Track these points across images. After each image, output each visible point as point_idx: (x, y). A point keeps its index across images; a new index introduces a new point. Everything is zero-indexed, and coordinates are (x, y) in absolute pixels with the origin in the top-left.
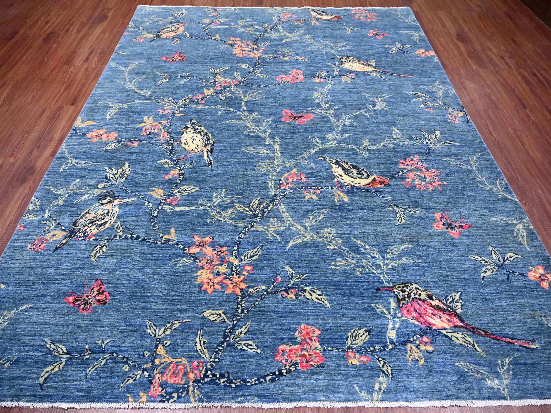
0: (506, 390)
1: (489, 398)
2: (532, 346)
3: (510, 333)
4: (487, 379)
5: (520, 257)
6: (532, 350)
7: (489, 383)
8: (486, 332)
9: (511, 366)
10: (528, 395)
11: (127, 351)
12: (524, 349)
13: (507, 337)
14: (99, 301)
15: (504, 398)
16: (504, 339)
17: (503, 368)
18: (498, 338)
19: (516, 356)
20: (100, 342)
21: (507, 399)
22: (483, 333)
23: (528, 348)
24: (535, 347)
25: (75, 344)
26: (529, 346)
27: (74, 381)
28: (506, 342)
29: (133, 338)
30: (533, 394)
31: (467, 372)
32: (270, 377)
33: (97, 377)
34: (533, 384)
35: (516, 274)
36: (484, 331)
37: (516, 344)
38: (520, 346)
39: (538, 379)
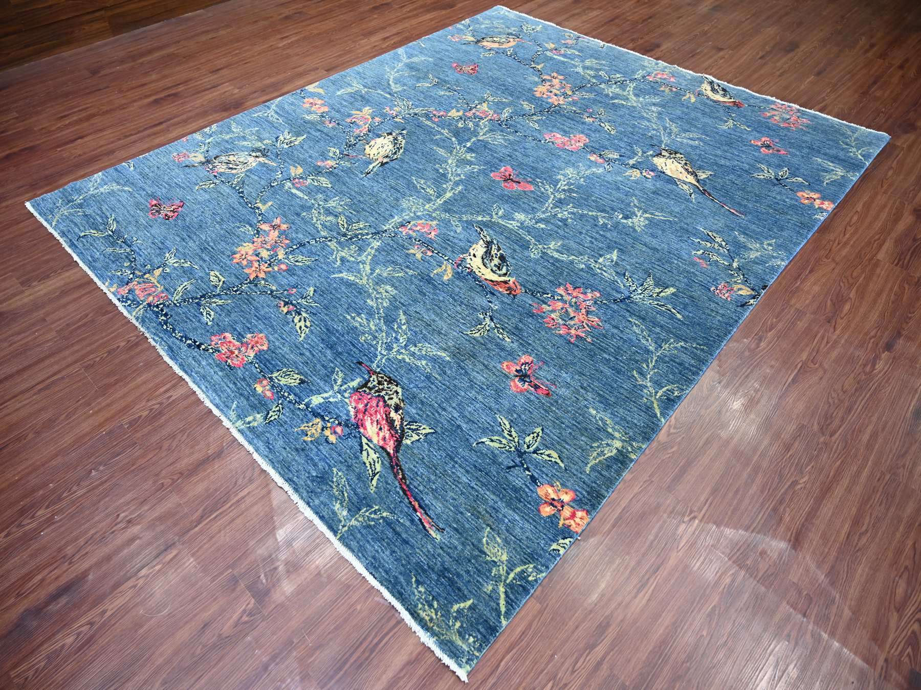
0: (346, 528)
1: (322, 518)
2: (432, 532)
3: (427, 502)
4: (339, 502)
5: (562, 465)
6: (426, 535)
7: (337, 506)
8: (404, 478)
9: (381, 521)
10: (360, 555)
11: (141, 256)
12: (421, 527)
13: (418, 501)
14: (166, 215)
15: (335, 532)
16: (412, 499)
17: (371, 513)
18: (408, 493)
19: (402, 521)
20: (135, 239)
21: (336, 536)
22: (401, 476)
23: (426, 530)
24: (435, 536)
25: (122, 230)
26: (429, 530)
27: (96, 248)
28: (410, 503)
29: (153, 251)
30: (367, 559)
31: (333, 482)
32: (190, 342)
33: (107, 256)
34: (377, 551)
35: (527, 473)
36: (403, 475)
37: (418, 514)
38: (420, 520)
39: (388, 553)
